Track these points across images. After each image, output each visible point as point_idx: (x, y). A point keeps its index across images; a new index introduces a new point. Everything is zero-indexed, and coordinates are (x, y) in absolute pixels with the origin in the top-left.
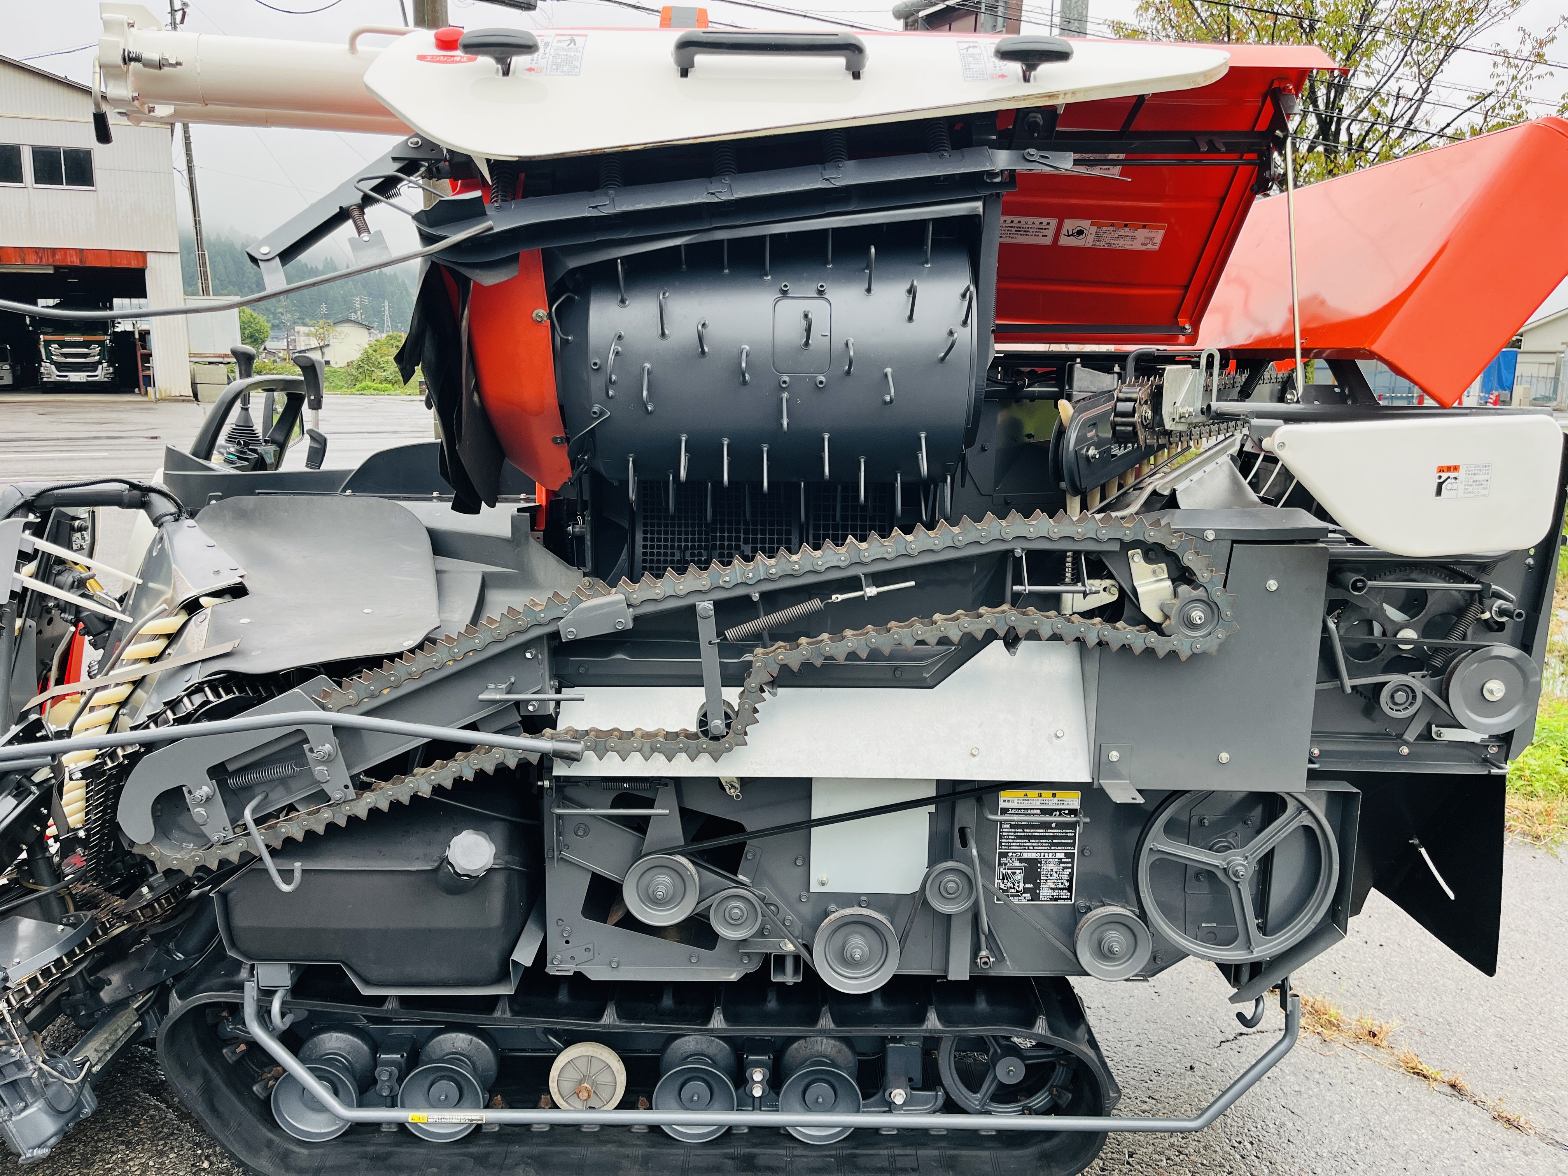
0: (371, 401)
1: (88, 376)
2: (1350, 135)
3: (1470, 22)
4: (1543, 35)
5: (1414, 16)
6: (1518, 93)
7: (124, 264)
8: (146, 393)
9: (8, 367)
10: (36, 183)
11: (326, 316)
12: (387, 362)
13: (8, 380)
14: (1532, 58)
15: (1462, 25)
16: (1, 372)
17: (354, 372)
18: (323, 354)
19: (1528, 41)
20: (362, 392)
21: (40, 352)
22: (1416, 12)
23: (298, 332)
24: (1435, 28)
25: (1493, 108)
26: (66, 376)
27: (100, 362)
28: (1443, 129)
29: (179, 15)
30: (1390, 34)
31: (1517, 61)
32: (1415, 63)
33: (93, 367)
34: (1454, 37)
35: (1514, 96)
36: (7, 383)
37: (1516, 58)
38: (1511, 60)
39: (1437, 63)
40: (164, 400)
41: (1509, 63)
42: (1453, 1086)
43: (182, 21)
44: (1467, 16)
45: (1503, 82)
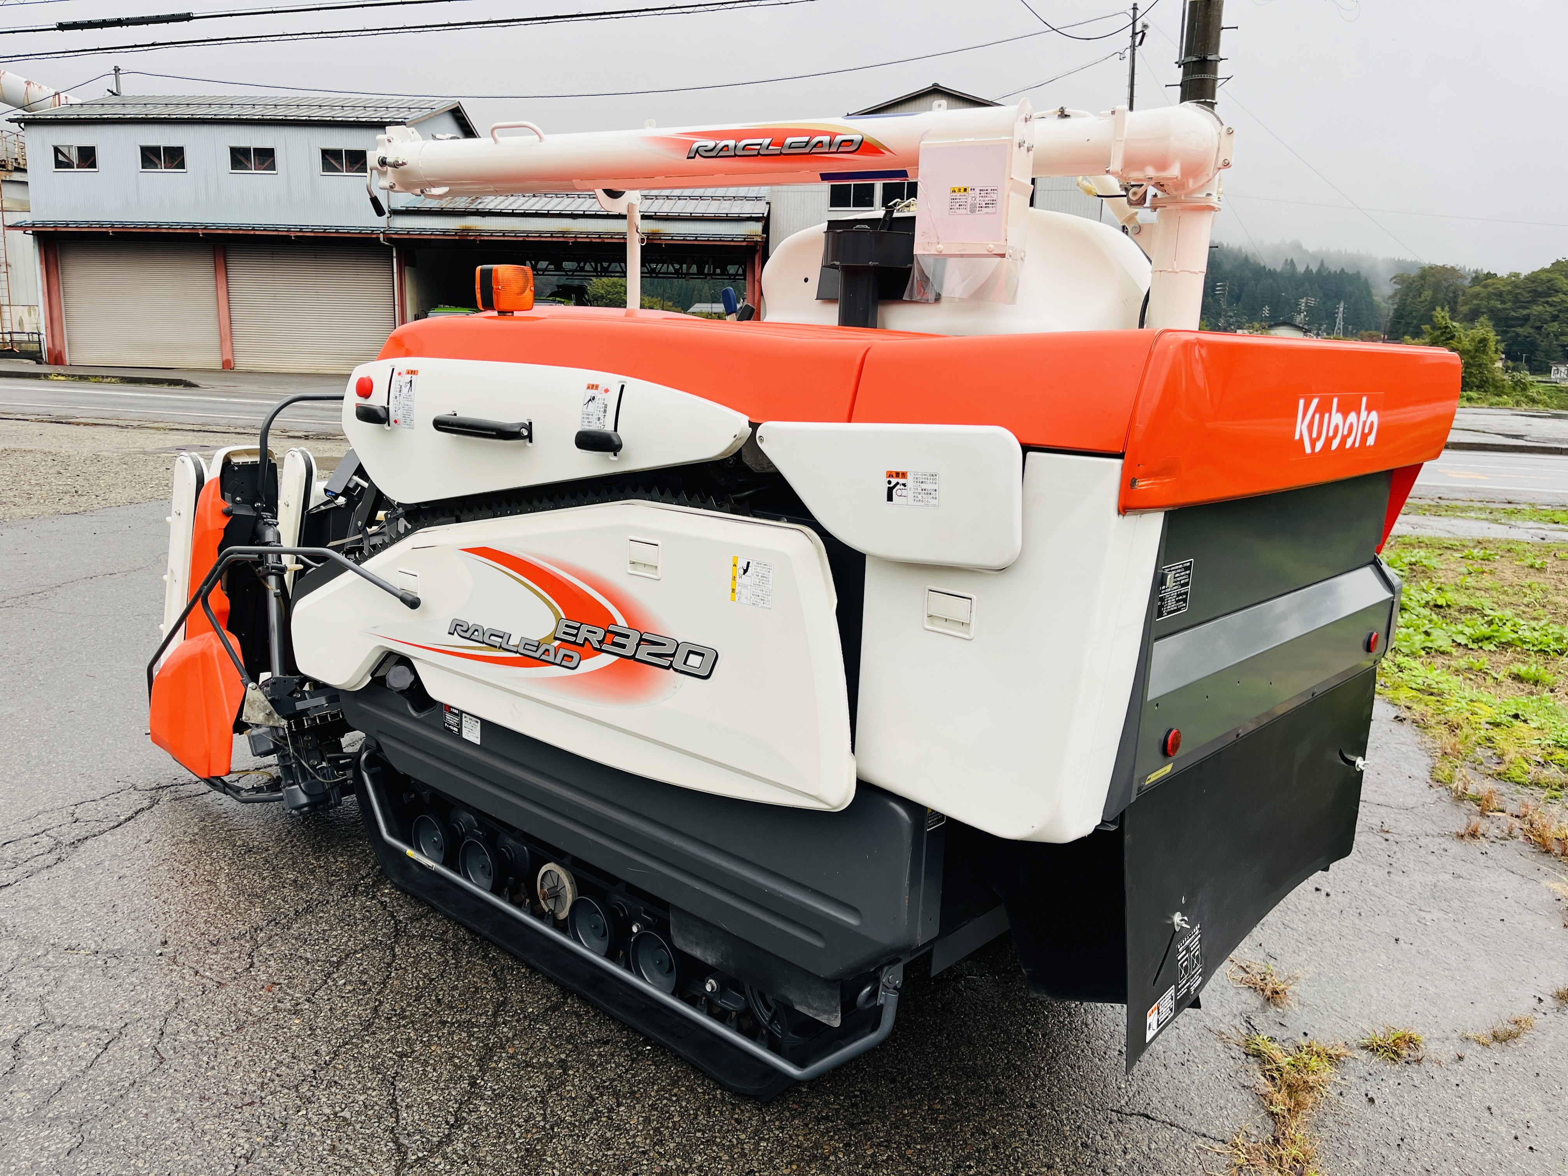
11: (1266, 319)
29: (1139, 38)
43: (1141, 43)
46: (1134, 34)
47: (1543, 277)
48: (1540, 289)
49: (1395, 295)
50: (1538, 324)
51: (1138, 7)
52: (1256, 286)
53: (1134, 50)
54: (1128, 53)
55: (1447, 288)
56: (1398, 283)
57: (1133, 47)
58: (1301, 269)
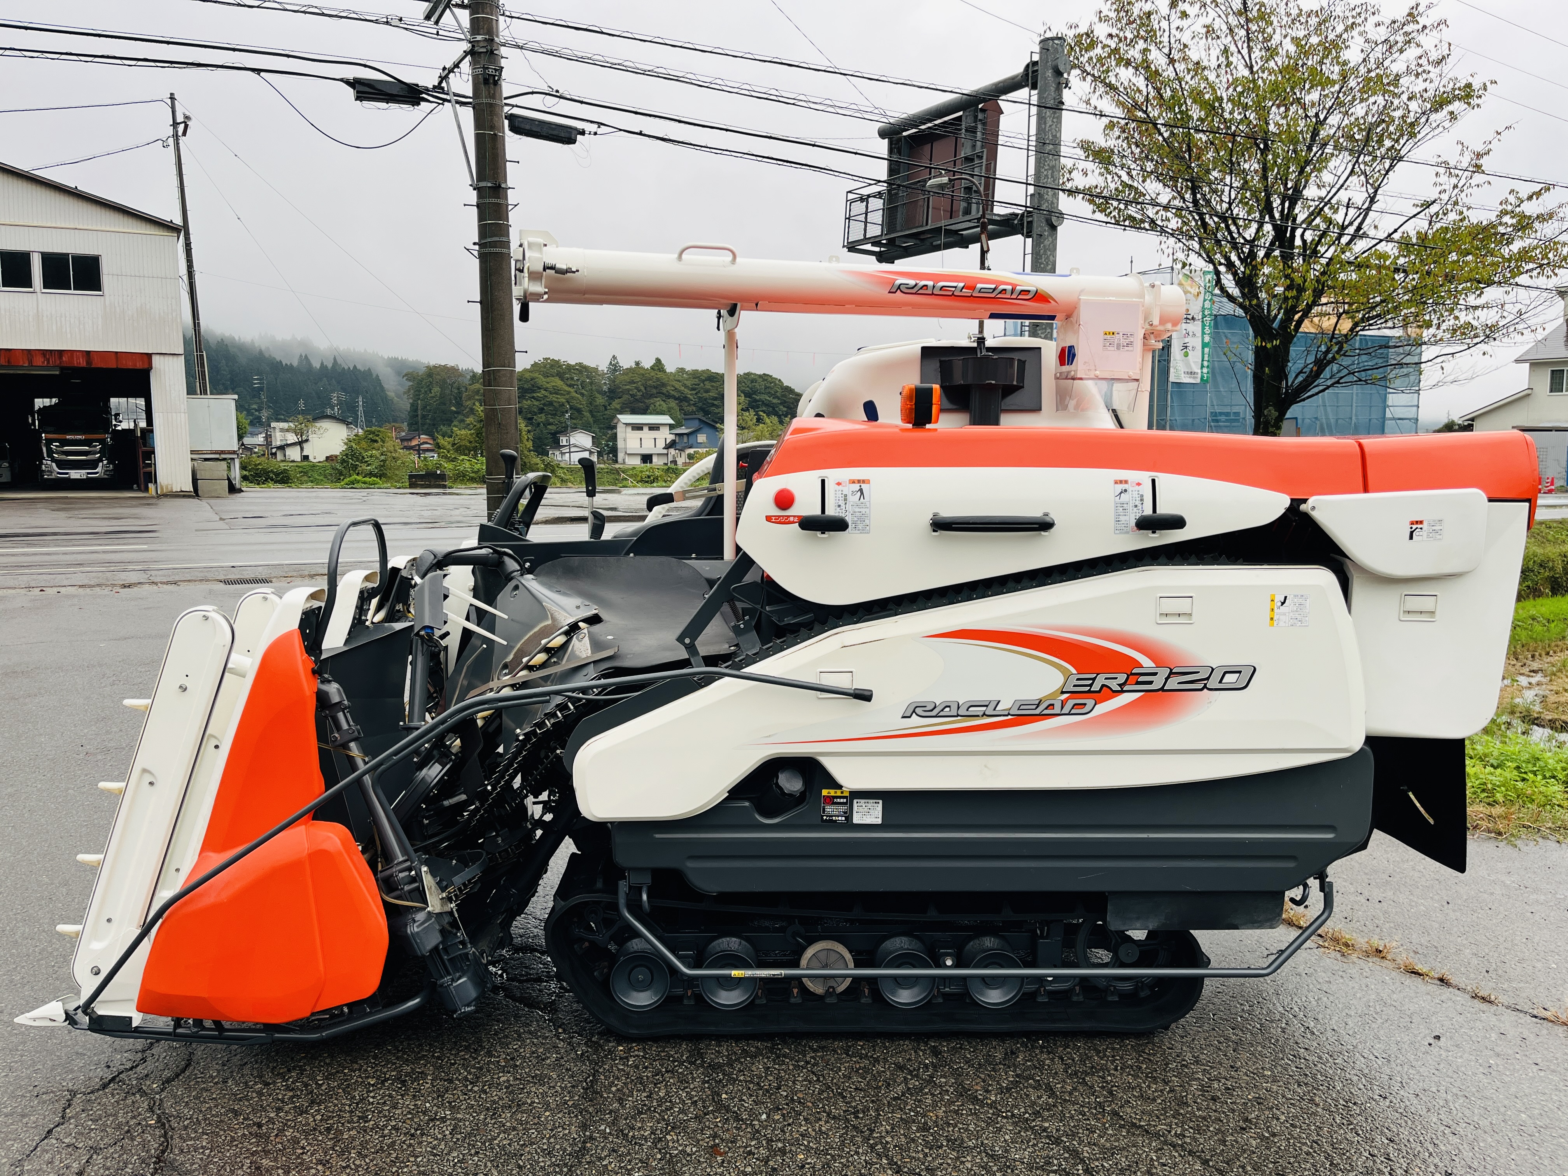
0: (365, 494)
1: (89, 473)
2: (1304, 241)
3: (1412, 135)
4: (1480, 148)
5: (1360, 130)
6: (1459, 200)
7: (130, 365)
8: (146, 489)
9: (7, 465)
10: (44, 288)
11: (303, 412)
12: (371, 456)
13: (6, 478)
14: (1471, 169)
15: (1406, 137)
16: (1, 470)
17: (338, 466)
18: (302, 449)
19: (1466, 153)
20: (352, 485)
21: (42, 450)
22: (1363, 127)
23: (274, 428)
24: (1380, 142)
25: (1437, 214)
26: (67, 474)
27: (100, 460)
28: (1390, 235)
29: (181, 128)
30: (1338, 147)
31: (1457, 172)
32: (1362, 173)
33: (93, 464)
34: (1398, 148)
35: (1456, 203)
36: (5, 480)
37: (1456, 168)
38: (1452, 170)
39: (1383, 172)
40: (165, 496)
41: (1450, 173)
42: (1441, 980)
43: (184, 134)
44: (1409, 130)
45: (1445, 191)
46: (175, 124)
47: (527, 375)
48: (526, 386)
49: (409, 390)
50: (529, 416)
51: (176, 97)
52: (276, 379)
53: (177, 139)
54: (171, 141)
55: (452, 385)
56: (410, 380)
57: (176, 137)
58: (316, 365)
